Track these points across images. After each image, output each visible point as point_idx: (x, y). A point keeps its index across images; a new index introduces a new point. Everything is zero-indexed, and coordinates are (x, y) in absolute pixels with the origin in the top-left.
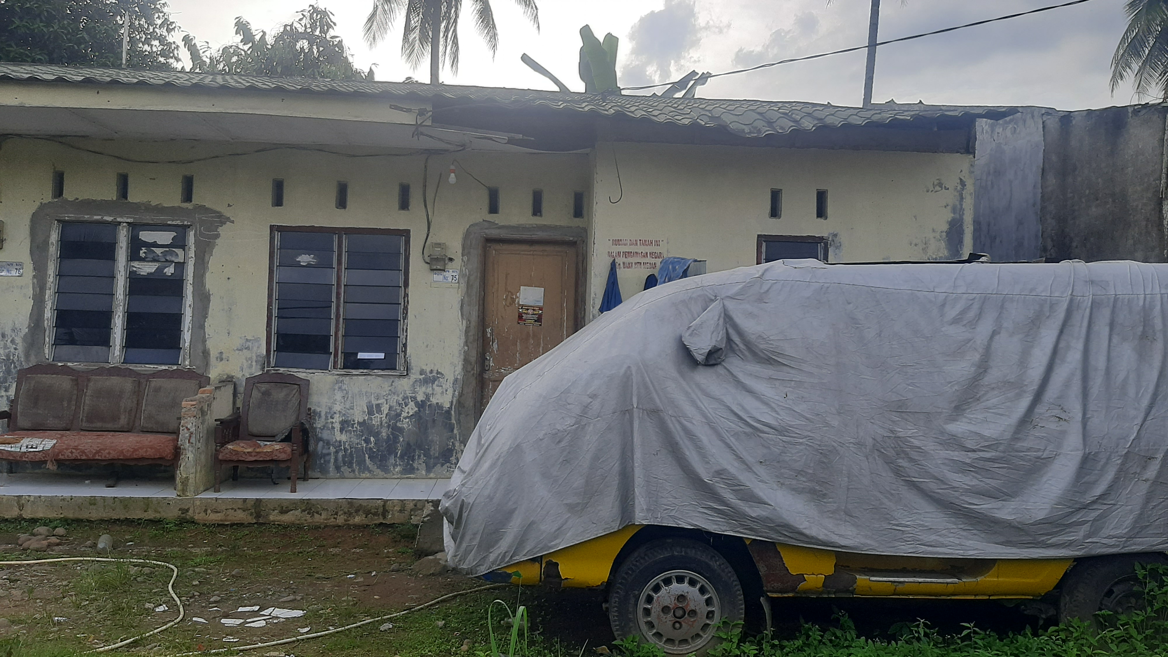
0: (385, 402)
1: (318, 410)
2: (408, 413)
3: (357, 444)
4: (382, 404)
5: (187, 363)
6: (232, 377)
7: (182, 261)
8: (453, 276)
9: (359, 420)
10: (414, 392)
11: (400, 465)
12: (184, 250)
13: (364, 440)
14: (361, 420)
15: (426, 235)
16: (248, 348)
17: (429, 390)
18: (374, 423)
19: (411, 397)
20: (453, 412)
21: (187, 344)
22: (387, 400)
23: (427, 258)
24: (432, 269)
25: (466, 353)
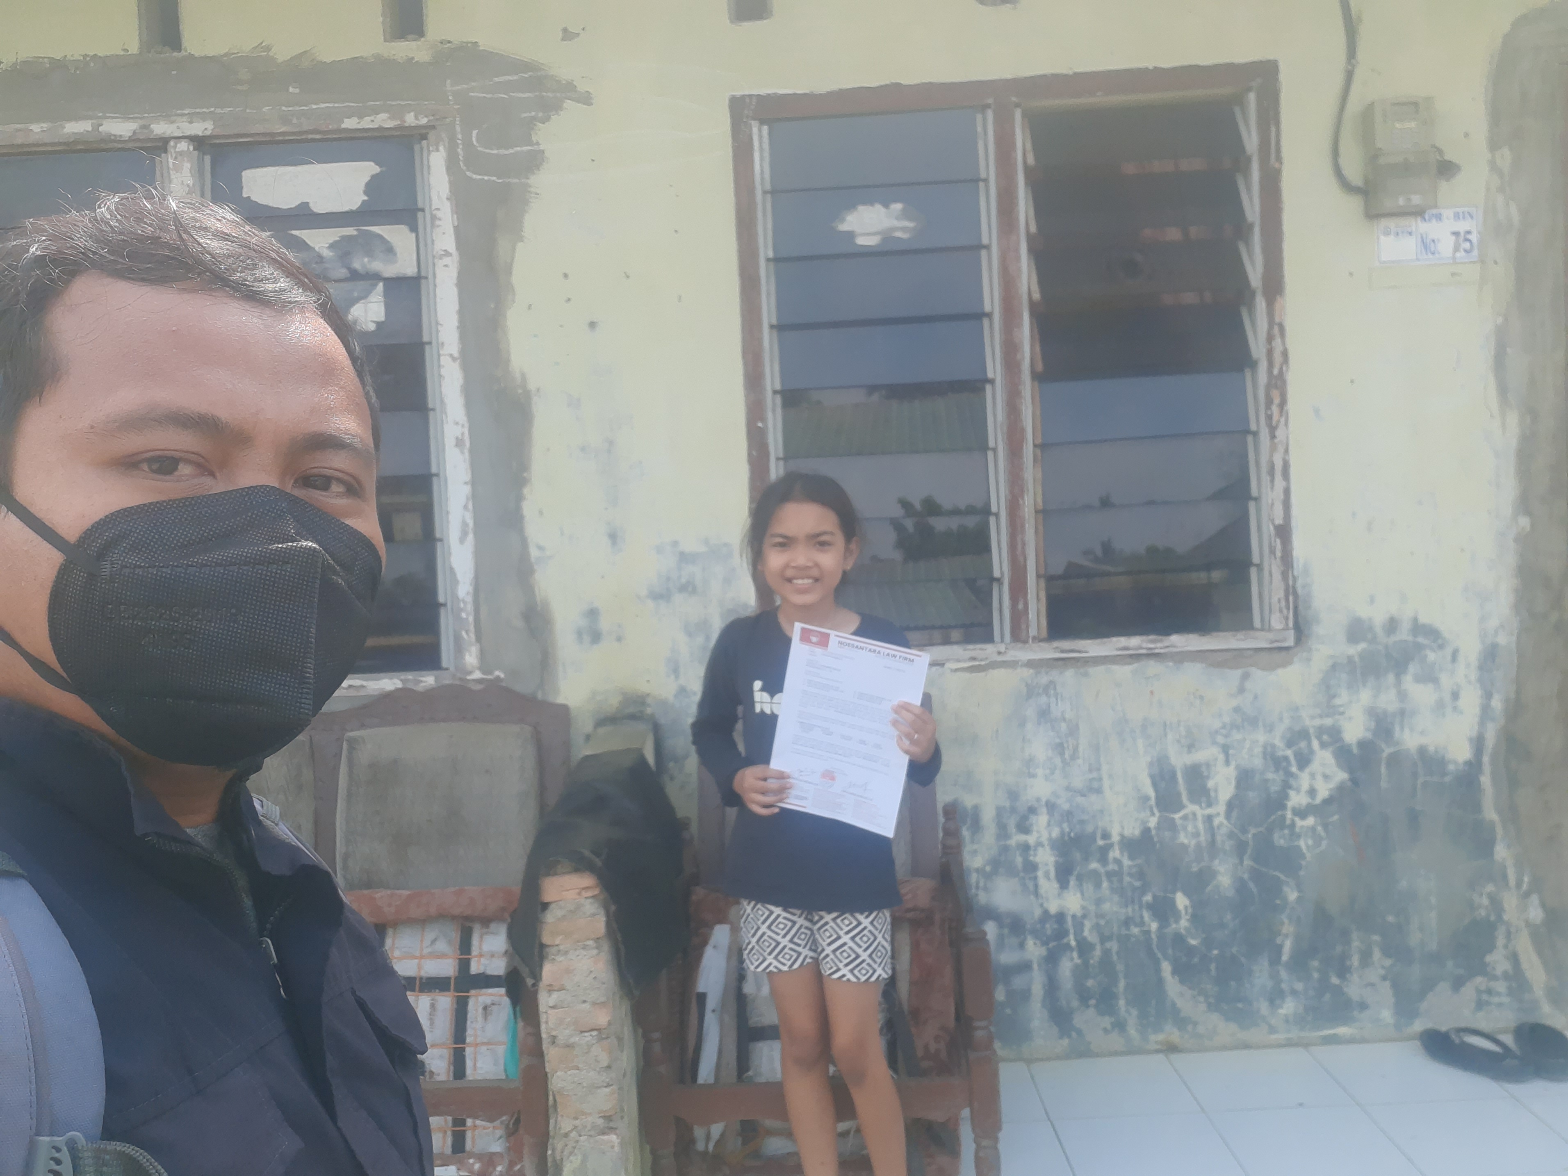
0: (1221, 757)
1: (969, 801)
2: (1312, 792)
3: (1127, 922)
4: (1208, 765)
5: (471, 658)
6: (641, 700)
7: (410, 270)
8: (1456, 234)
9: (1127, 833)
10: (1331, 710)
11: (1294, 992)
12: (414, 229)
13: (1150, 907)
14: (1133, 830)
15: (1339, 80)
16: (688, 588)
17: (1388, 701)
18: (1183, 838)
19: (1321, 731)
20: (1486, 780)
21: (464, 589)
22: (1225, 749)
23: (1354, 172)
24: (1373, 214)
25: (1525, 541)
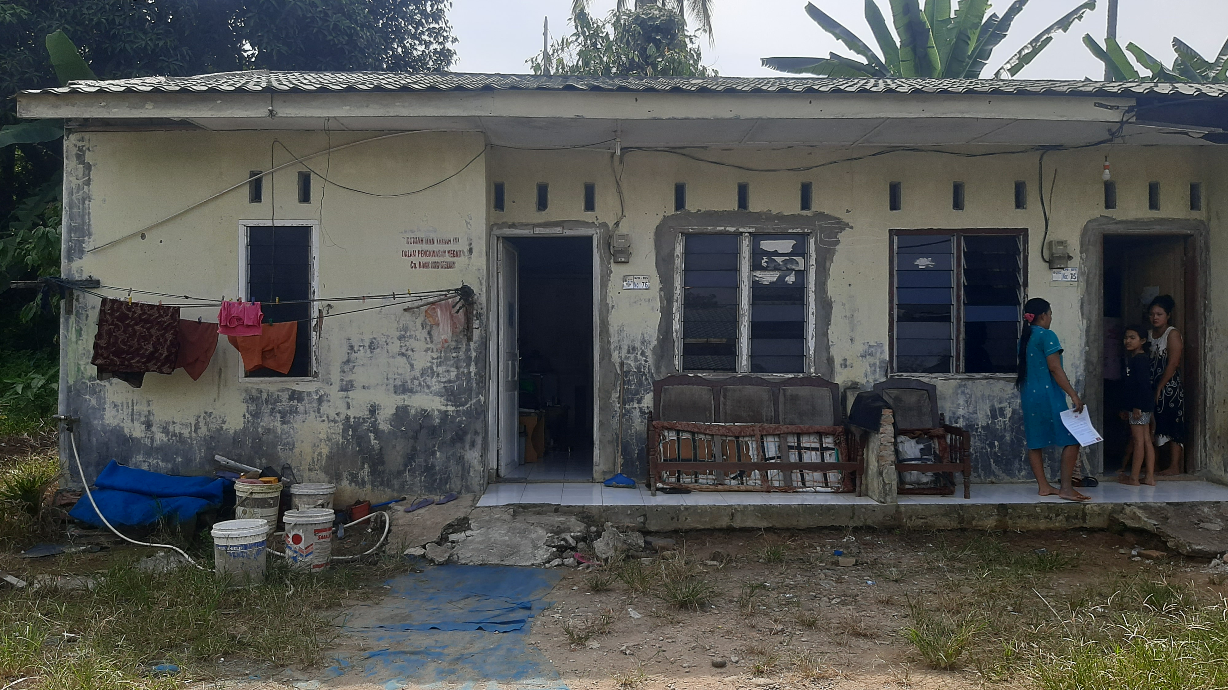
0: (1008, 406)
3: (982, 448)
4: (1005, 408)
5: (812, 370)
6: (857, 383)
7: (803, 269)
8: (1072, 274)
11: (1025, 469)
12: (804, 258)
13: (988, 444)
14: (984, 424)
15: (1044, 234)
16: (871, 354)
18: (997, 427)
21: (812, 352)
22: (1009, 403)
23: (1046, 257)
24: (1051, 268)
25: (1087, 353)
